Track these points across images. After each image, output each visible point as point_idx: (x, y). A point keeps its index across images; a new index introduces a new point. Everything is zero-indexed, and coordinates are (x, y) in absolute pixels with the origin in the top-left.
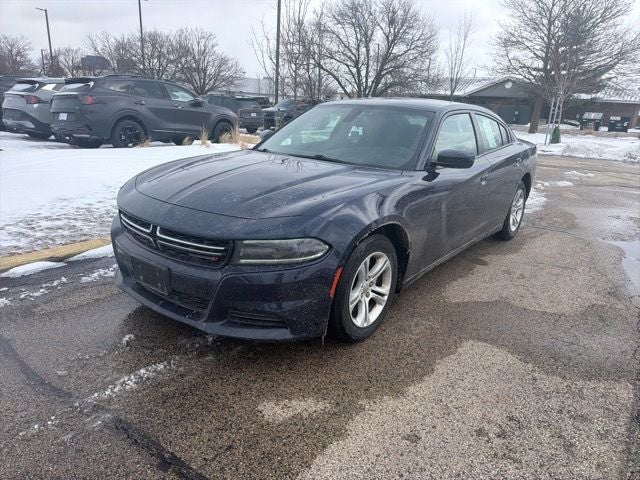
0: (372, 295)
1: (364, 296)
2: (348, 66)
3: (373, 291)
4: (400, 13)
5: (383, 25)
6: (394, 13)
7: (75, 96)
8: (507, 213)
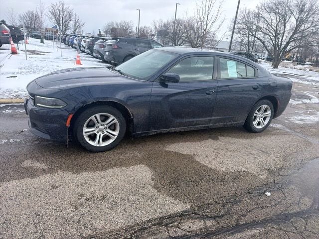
0: (106, 133)
1: (100, 133)
2: (270, 36)
3: (107, 132)
4: (307, 6)
5: (295, 14)
6: (304, 6)
7: (111, 45)
8: (246, 115)
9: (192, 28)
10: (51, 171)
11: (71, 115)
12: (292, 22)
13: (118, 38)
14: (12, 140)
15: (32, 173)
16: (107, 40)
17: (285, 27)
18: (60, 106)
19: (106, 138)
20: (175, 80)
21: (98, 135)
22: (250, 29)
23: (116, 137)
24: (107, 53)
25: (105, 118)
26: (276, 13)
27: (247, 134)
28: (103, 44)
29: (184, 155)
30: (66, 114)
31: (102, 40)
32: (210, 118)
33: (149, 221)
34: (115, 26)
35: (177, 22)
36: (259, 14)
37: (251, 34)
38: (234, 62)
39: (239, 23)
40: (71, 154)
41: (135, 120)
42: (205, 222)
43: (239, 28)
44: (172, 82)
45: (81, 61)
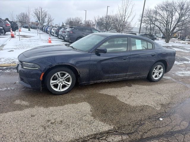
0: (64, 83)
1: (60, 83)
2: (163, 24)
4: (185, 6)
5: (178, 11)
6: (183, 6)
7: (69, 31)
8: (148, 72)
9: (117, 20)
10: (31, 106)
11: (43, 73)
12: (176, 15)
13: (73, 28)
14: (9, 88)
15: (20, 108)
16: (66, 28)
17: (172, 19)
18: (36, 68)
19: (64, 86)
20: (104, 51)
21: (59, 84)
22: (151, 20)
23: (70, 86)
24: (67, 36)
25: (63, 75)
26: (166, 11)
27: (149, 83)
28: (64, 31)
29: (111, 96)
30: (40, 72)
31: (64, 29)
32: (126, 74)
33: (88, 136)
34: (72, 20)
35: (108, 17)
36: (156, 11)
37: (152, 23)
38: (140, 41)
39: (144, 17)
40: (44, 96)
41: (81, 76)
42: (122, 137)
43: (145, 20)
44: (103, 53)
45: (51, 41)
